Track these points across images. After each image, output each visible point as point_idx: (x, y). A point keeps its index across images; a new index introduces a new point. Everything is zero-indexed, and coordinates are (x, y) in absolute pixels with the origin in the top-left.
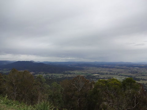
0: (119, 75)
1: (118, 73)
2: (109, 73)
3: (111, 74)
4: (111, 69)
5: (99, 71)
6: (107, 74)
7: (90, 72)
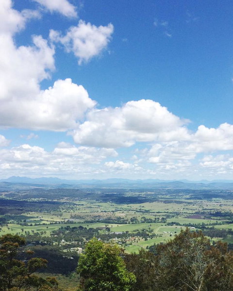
0: (169, 224)
1: (168, 217)
2: (139, 219)
3: (146, 221)
4: (147, 206)
5: (110, 214)
6: (134, 221)
7: (80, 217)
